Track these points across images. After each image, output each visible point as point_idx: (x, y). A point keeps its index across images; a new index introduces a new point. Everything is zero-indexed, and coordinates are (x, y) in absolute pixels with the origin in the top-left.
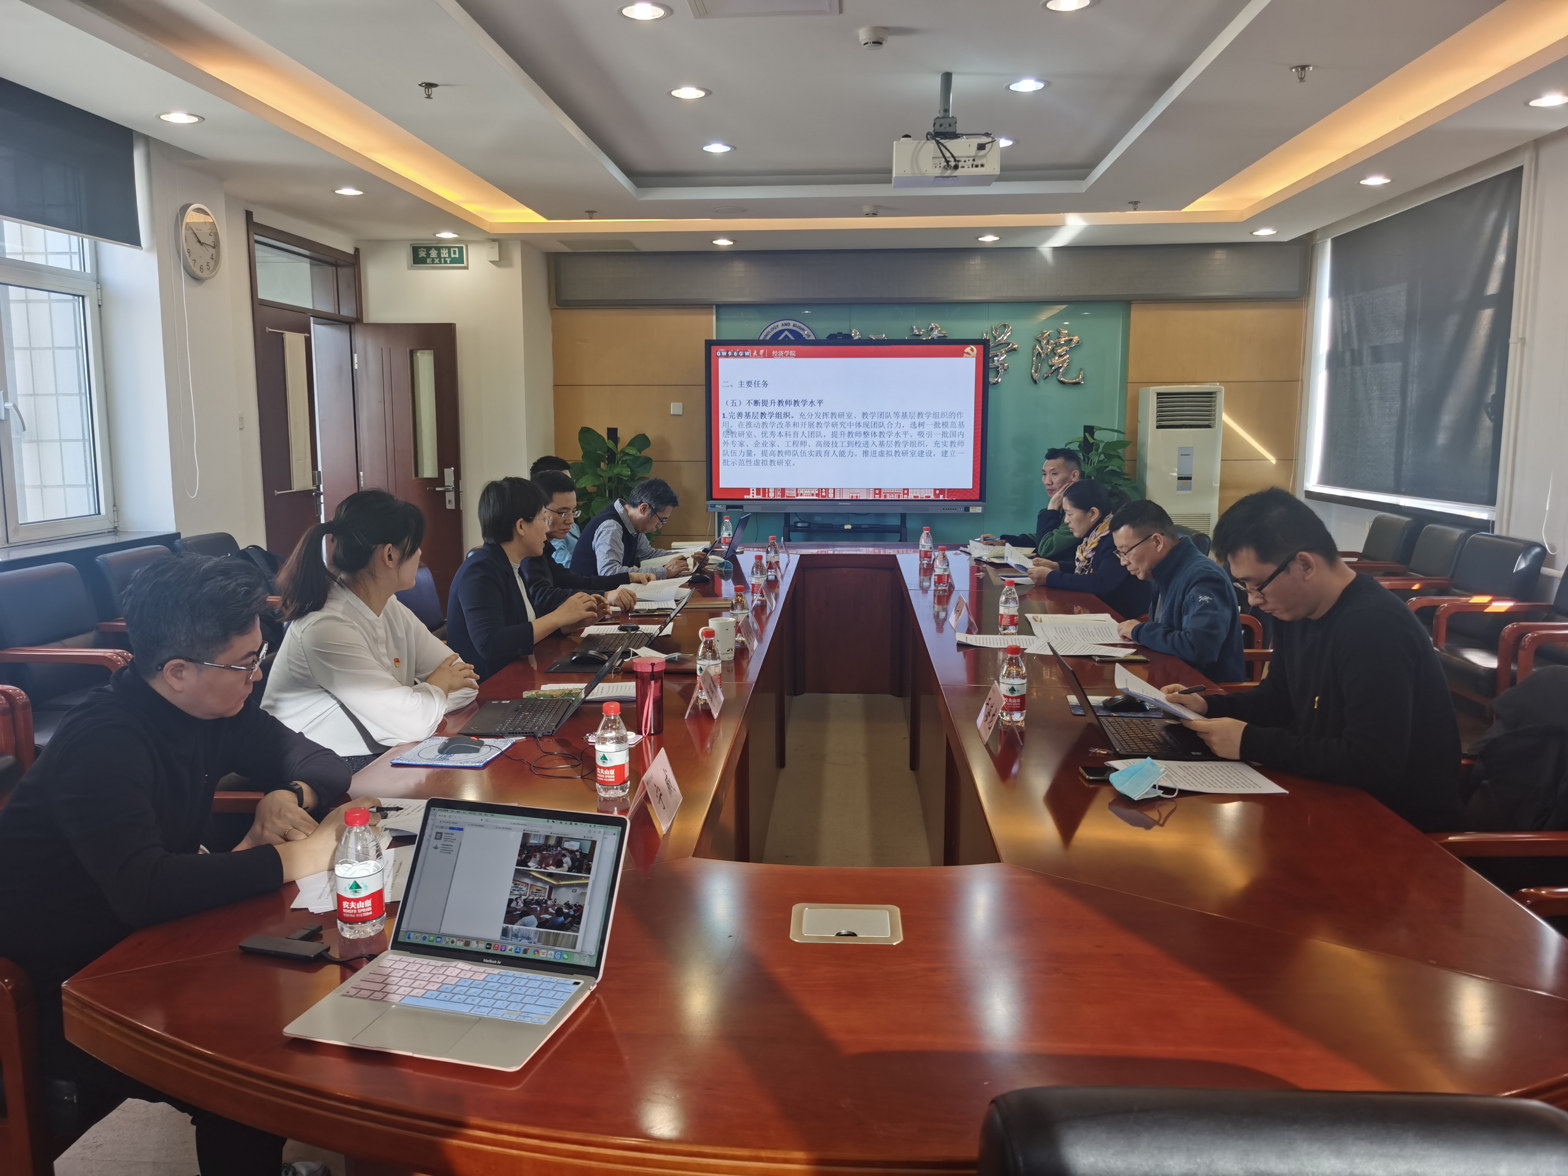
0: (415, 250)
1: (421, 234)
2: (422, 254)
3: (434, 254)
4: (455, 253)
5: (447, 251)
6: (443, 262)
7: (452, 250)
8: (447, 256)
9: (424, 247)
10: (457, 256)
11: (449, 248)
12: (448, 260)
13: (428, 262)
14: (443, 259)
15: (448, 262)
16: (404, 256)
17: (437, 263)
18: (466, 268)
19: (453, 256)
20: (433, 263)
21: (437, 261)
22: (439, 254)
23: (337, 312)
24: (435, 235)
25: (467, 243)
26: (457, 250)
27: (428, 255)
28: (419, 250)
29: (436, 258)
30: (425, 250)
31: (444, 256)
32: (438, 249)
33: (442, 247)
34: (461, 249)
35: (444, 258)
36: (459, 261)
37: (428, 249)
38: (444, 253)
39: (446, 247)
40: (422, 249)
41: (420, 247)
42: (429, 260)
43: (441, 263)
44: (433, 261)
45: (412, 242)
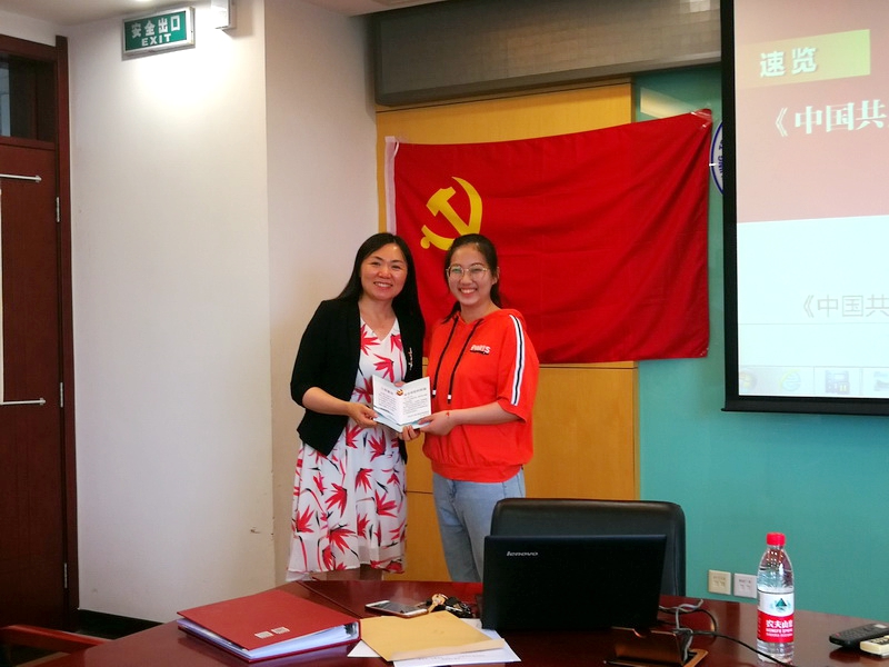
0: (128, 27)
2: (136, 33)
3: (150, 30)
4: (175, 25)
5: (166, 26)
6: (161, 41)
7: (172, 19)
8: (166, 30)
9: (138, 22)
10: (178, 28)
11: (169, 20)
12: (167, 36)
13: (143, 45)
14: (161, 37)
15: (167, 40)
16: (115, 39)
17: (154, 45)
18: (191, 46)
19: (173, 30)
20: (149, 46)
21: (153, 40)
22: (156, 29)
26: (178, 18)
27: (143, 32)
28: (133, 26)
29: (153, 36)
30: (139, 26)
31: (163, 32)
32: (156, 23)
33: (160, 17)
34: (182, 16)
35: (163, 34)
36: (181, 39)
37: (143, 22)
40: (136, 25)
41: (133, 23)
42: (144, 42)
43: (159, 44)
44: (149, 41)
45: (125, 17)
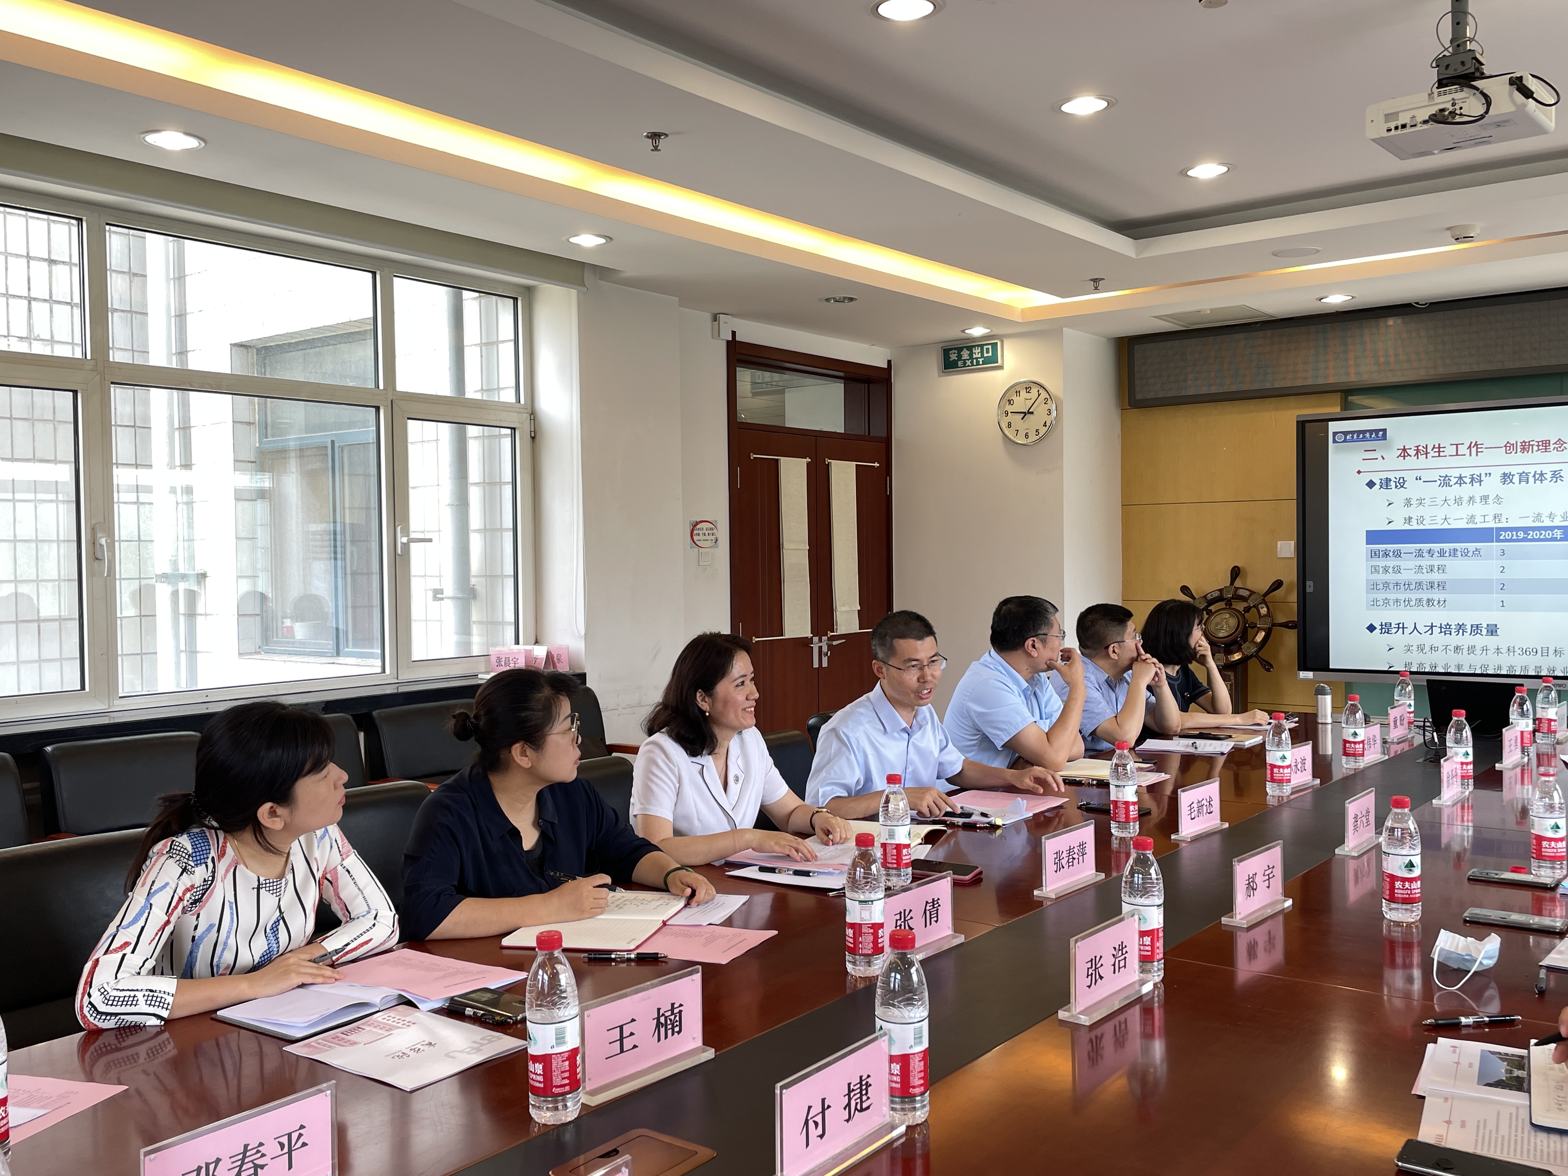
0: (946, 352)
1: (950, 333)
2: (953, 357)
3: (965, 354)
4: (988, 352)
5: (979, 351)
6: (975, 364)
7: (985, 347)
8: (980, 356)
9: (955, 349)
10: (990, 354)
11: (982, 346)
12: (981, 360)
13: (959, 366)
14: (975, 360)
15: (981, 363)
16: (934, 361)
17: (969, 366)
18: (1001, 368)
19: (985, 355)
20: (965, 366)
21: (968, 363)
22: (971, 355)
23: (867, 434)
24: (963, 331)
25: (1001, 338)
26: (990, 347)
27: (960, 357)
28: (950, 352)
29: (968, 360)
30: (956, 352)
31: (977, 356)
32: (970, 348)
33: (974, 346)
34: (994, 346)
35: (977, 358)
36: (992, 362)
37: (960, 350)
38: (977, 353)
39: (978, 346)
40: (953, 351)
41: (951, 349)
42: (960, 363)
43: (973, 365)
44: (965, 363)
45: (943, 345)
